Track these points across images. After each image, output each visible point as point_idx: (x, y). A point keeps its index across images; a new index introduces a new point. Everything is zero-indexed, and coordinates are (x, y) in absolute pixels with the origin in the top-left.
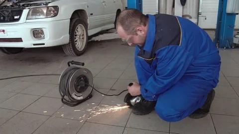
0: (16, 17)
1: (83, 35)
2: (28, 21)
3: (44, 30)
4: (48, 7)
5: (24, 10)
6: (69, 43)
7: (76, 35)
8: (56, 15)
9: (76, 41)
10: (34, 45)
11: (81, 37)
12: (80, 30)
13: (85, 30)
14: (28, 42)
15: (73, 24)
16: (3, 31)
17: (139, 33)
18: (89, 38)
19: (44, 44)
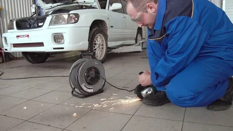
0: (40, 24)
1: (102, 45)
2: (50, 27)
3: (64, 35)
4: (69, 15)
5: (48, 17)
6: (88, 50)
7: (95, 44)
8: (76, 22)
9: (95, 50)
10: (54, 49)
11: (101, 47)
12: (99, 40)
13: (104, 41)
14: (49, 47)
15: (93, 32)
16: (28, 36)
17: (149, 10)
18: (109, 49)
19: (63, 48)
